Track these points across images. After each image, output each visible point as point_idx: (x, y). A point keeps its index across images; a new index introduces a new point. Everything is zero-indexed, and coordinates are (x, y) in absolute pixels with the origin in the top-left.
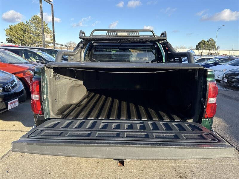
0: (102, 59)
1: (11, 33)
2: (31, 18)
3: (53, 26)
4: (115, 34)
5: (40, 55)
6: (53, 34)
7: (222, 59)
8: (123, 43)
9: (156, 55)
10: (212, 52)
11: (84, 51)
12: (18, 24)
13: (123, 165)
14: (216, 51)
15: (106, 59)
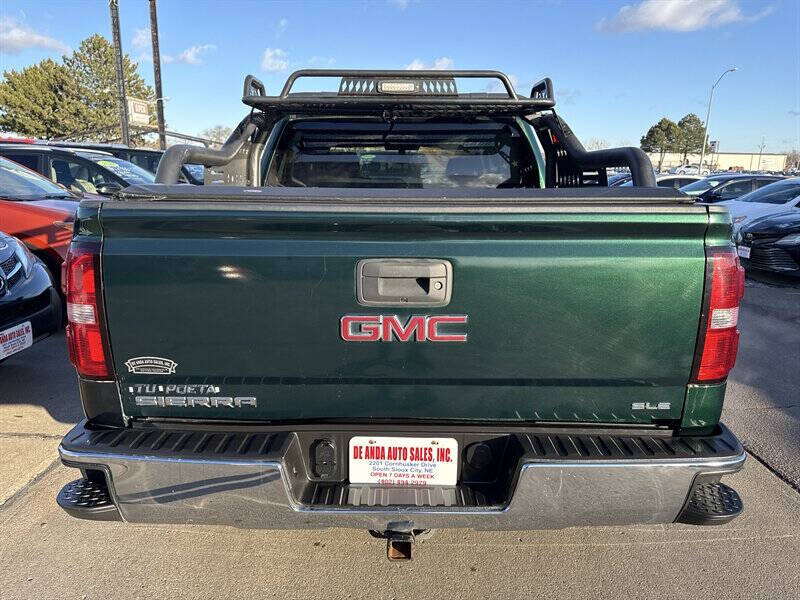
0: (327, 178)
1: (12, 98)
2: (81, 46)
3: (158, 72)
4: (372, 86)
5: (109, 168)
6: (156, 102)
7: (731, 182)
8: (397, 121)
9: (515, 164)
10: (693, 159)
11: (261, 150)
12: (33, 66)
13: (408, 556)
14: (708, 158)
15: (341, 180)
